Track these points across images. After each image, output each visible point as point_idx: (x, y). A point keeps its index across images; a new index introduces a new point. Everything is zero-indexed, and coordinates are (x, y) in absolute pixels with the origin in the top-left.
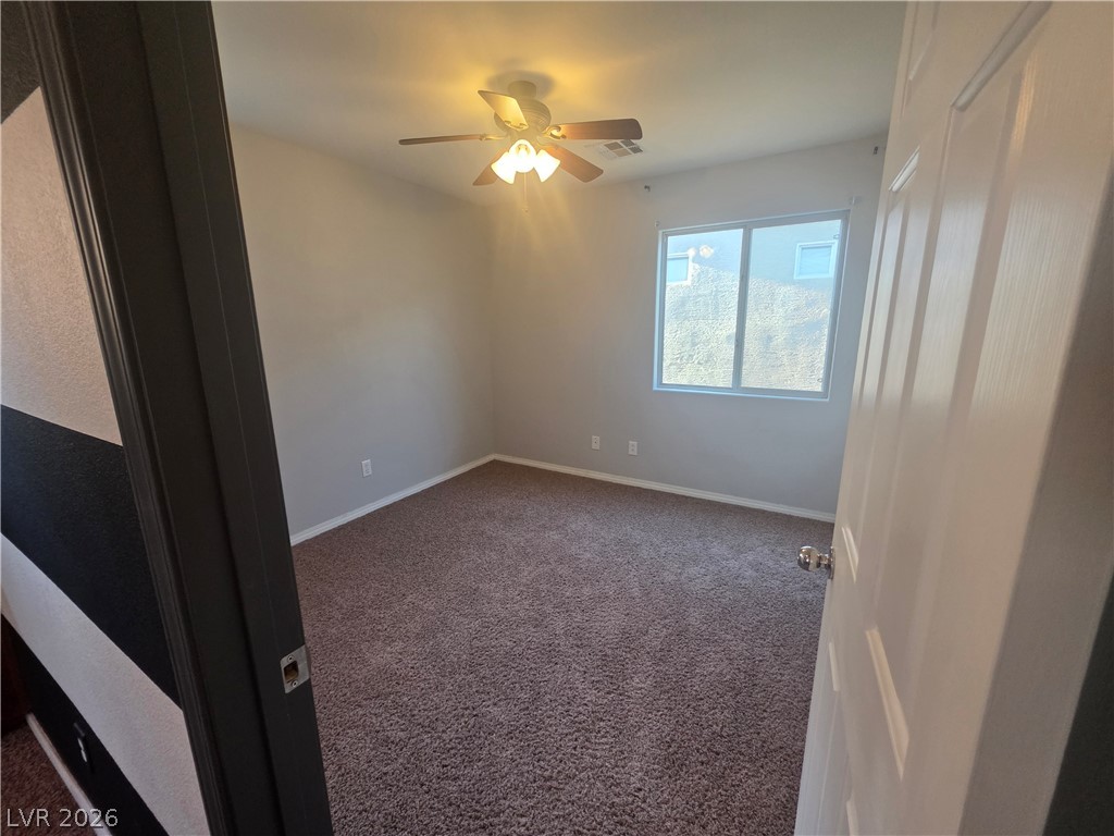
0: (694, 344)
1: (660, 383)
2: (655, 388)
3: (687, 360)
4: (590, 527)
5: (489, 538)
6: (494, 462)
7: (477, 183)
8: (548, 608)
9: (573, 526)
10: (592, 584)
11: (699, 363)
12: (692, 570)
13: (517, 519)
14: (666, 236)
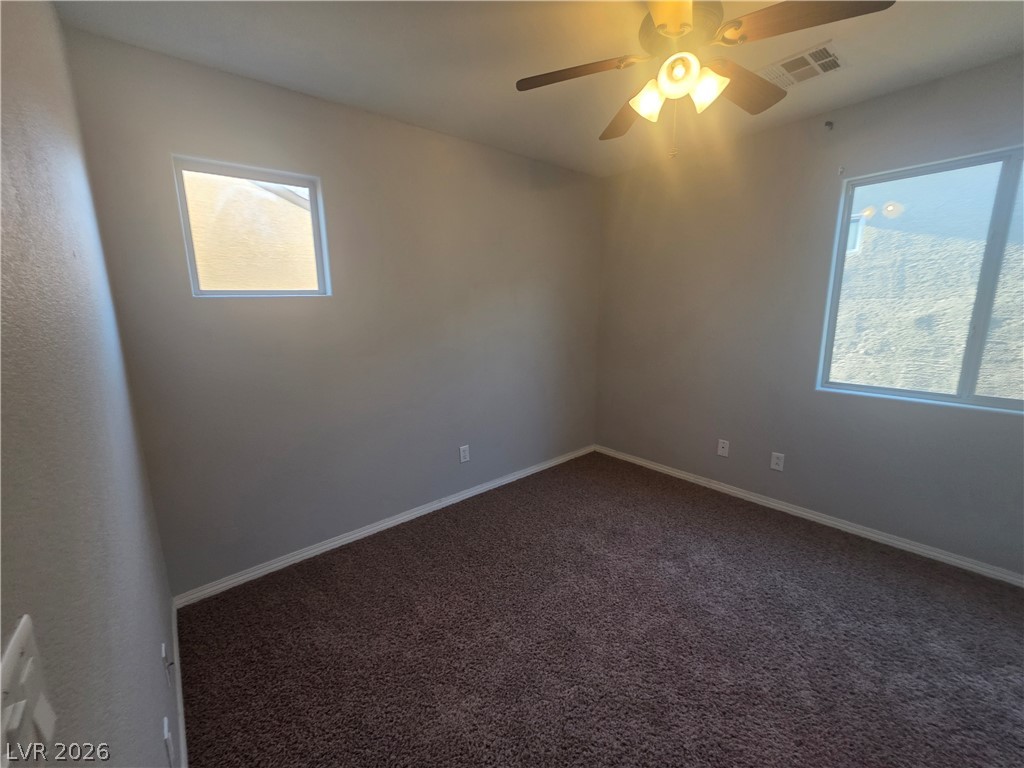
0: (860, 329)
1: (826, 382)
2: (819, 388)
3: (848, 348)
4: (720, 563)
5: (589, 556)
6: (594, 454)
7: (603, 137)
8: (670, 693)
9: (696, 558)
10: (732, 665)
11: (866, 353)
12: (902, 679)
13: (622, 535)
14: (853, 186)
